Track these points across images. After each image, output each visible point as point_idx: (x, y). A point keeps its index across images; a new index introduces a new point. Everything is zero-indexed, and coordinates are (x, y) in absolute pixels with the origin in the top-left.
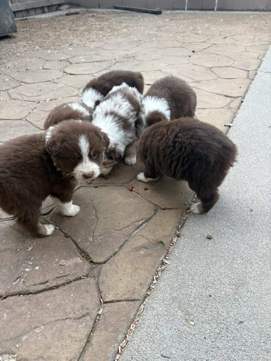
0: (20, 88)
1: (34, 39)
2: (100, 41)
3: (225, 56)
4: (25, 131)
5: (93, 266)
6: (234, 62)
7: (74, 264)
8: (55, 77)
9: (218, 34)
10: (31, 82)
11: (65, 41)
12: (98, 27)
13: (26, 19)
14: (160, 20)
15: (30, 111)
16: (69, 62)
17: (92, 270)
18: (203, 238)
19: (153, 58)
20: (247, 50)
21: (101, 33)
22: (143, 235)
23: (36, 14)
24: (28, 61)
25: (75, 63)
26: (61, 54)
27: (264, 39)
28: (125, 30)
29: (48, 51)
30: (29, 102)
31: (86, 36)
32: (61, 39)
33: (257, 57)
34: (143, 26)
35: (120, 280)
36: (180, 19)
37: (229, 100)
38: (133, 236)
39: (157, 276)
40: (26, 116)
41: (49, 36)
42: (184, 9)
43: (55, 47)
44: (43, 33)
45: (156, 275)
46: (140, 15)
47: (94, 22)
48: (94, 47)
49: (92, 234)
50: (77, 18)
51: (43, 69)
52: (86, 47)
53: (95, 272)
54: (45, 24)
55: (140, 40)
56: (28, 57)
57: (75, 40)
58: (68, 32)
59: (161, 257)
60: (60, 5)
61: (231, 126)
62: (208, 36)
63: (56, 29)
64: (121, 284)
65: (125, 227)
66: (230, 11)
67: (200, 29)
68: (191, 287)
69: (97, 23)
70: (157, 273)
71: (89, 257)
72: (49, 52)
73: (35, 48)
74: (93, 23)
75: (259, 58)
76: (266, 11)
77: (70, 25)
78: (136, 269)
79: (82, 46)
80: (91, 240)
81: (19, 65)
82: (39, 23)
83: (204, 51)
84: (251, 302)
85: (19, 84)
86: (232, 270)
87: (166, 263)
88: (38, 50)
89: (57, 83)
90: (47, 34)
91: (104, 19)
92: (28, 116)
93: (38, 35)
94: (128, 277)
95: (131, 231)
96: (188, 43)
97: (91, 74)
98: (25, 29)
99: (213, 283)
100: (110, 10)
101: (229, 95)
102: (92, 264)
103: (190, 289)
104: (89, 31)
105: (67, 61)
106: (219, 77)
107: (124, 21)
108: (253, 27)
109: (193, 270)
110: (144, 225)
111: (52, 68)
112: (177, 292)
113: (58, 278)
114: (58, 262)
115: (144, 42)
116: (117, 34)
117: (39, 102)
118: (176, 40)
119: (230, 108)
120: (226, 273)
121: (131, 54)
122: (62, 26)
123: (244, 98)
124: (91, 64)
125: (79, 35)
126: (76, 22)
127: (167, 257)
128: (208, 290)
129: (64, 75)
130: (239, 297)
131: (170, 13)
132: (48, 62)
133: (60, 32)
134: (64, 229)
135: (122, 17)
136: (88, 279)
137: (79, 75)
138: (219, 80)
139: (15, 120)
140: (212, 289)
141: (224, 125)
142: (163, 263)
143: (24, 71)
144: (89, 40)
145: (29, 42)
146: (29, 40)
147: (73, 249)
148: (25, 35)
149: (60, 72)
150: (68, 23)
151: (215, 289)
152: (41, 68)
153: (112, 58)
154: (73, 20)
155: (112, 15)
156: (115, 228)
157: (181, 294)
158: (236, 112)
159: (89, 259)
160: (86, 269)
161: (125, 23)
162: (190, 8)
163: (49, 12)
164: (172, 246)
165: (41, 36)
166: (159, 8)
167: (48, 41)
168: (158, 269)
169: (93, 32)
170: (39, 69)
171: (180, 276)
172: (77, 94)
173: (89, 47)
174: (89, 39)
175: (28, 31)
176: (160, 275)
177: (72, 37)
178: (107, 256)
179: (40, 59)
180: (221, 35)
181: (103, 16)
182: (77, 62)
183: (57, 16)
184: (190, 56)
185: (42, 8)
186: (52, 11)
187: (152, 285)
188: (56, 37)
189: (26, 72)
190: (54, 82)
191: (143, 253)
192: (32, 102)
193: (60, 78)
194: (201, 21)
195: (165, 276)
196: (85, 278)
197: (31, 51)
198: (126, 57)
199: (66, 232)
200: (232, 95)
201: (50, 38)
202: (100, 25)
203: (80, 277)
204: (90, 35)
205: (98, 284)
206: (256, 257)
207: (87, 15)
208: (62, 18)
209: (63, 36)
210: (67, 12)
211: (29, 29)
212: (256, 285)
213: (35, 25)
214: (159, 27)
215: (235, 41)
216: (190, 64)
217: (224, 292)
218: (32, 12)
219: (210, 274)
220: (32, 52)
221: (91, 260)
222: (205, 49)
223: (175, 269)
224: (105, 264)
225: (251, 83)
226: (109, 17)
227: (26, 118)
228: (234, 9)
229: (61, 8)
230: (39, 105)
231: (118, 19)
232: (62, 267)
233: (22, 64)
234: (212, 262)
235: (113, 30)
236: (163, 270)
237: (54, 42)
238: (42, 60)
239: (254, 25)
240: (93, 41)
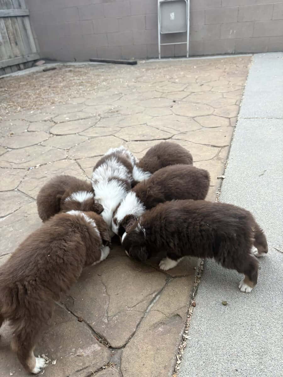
0: (7, 155)
1: (14, 100)
2: (81, 97)
3: (204, 104)
4: (19, 203)
5: (113, 352)
6: (215, 110)
7: (92, 352)
8: (41, 140)
9: (194, 81)
10: (18, 147)
11: (46, 99)
12: (78, 81)
13: (3, 78)
14: (137, 71)
15: (21, 179)
16: (53, 122)
17: (112, 356)
18: (218, 304)
19: (137, 111)
20: (225, 97)
21: (82, 89)
22: (158, 309)
23: (12, 72)
24: (12, 124)
25: (60, 123)
26: (44, 114)
27: (238, 84)
28: (104, 83)
29: (30, 112)
30: (19, 170)
31: (67, 93)
32: (41, 98)
33: (234, 103)
34: (121, 78)
35: (144, 365)
36: (156, 68)
37: (217, 150)
38: (148, 312)
39: (181, 355)
40: (18, 186)
41: (30, 96)
42: (157, 58)
43: (37, 106)
44: (23, 92)
45: (179, 354)
46: (116, 67)
47: (73, 77)
48: (76, 104)
49: (106, 315)
50: (54, 73)
51: (28, 131)
52: (69, 104)
53: (116, 358)
54: (23, 82)
55: (121, 92)
56: (11, 120)
57: (56, 97)
58: (48, 89)
59: (180, 333)
60: (35, 61)
61: (224, 177)
62: (185, 84)
63: (35, 87)
64: (145, 370)
65: (139, 303)
66: (201, 57)
67: (176, 77)
68: (216, 363)
69: (76, 78)
70: (179, 352)
71: (107, 341)
72: (32, 112)
73: (16, 109)
74: (72, 79)
75: (237, 104)
76: (234, 54)
77: (49, 82)
78: (158, 349)
79: (64, 103)
80: (106, 321)
81: (3, 129)
82: (17, 81)
83: (184, 100)
84: (277, 371)
85: (6, 150)
86: (253, 338)
87: (186, 339)
88: (20, 111)
89: (45, 146)
90: (26, 93)
91: (82, 73)
92: (20, 186)
93: (18, 95)
94: (151, 361)
95: (146, 307)
96: (168, 93)
97: (78, 133)
98: (3, 89)
99: (237, 356)
100: (86, 63)
101: (216, 145)
102: (111, 350)
103: (215, 365)
104: (68, 87)
105: (51, 121)
106: (203, 127)
107: (102, 74)
108: (225, 72)
109: (215, 343)
110: (157, 298)
111: (37, 130)
112: (203, 371)
113: (78, 371)
114: (75, 352)
115: (125, 95)
116: (97, 88)
117: (29, 168)
118: (156, 90)
119: (219, 159)
120: (248, 342)
121: (114, 109)
122: (41, 83)
123: (230, 147)
124: (76, 122)
125: (59, 92)
126: (54, 78)
127: (186, 332)
128: (233, 364)
129: (50, 137)
130: (264, 367)
131: (145, 63)
132: (32, 123)
133: (40, 90)
134: (76, 312)
135: (99, 70)
136: (110, 369)
137: (66, 135)
138: (203, 129)
139: (7, 191)
140: (238, 362)
141: (217, 178)
142: (183, 339)
143: (9, 136)
144: (70, 97)
145: (10, 103)
146: (10, 101)
147: (88, 335)
148: (4, 96)
149: (46, 134)
150: (47, 80)
151: (240, 362)
152: (26, 131)
153: (96, 114)
154: (51, 76)
155: (89, 69)
156: (129, 305)
157: (207, 372)
158: (226, 163)
159: (107, 343)
160: (106, 357)
161: (103, 76)
162: (163, 56)
163: (25, 69)
164: (189, 318)
165: (21, 96)
166: (133, 58)
167: (29, 101)
168: (179, 347)
169: (73, 88)
170: (24, 132)
171: (203, 352)
172: (67, 157)
173: (71, 104)
174: (70, 95)
175: (6, 91)
176: (182, 353)
177: (53, 95)
178: (126, 338)
179: (24, 121)
180: (197, 83)
181: (80, 69)
182: (61, 121)
183: (34, 73)
184: (172, 107)
185: (18, 65)
186: (28, 68)
187: (176, 366)
188: (37, 96)
189: (11, 136)
190: (41, 145)
191: (162, 330)
192: (22, 170)
193: (47, 140)
194: (176, 69)
195: (188, 354)
196: (107, 367)
197: (13, 113)
198: (110, 111)
199: (79, 315)
200: (219, 145)
201: (31, 97)
202: (78, 80)
203: (102, 367)
204: (71, 91)
205: (122, 373)
206: (274, 320)
207: (64, 70)
208: (39, 74)
209: (44, 94)
210: (43, 68)
211: (7, 89)
212: (278, 351)
213: (13, 84)
214: (137, 78)
215: (211, 87)
216: (174, 114)
217: (250, 364)
218: (8, 70)
219: (232, 346)
220: (15, 114)
221: (110, 345)
222: (184, 98)
223: (197, 344)
224: (125, 349)
225: (234, 131)
226: (86, 71)
227: (17, 188)
228: (205, 54)
229: (37, 64)
230: (29, 171)
231: (96, 72)
232: (80, 357)
233: (6, 128)
234: (232, 331)
235: (93, 85)
236: (184, 347)
237: (36, 101)
238: (26, 121)
239: (226, 70)
240: (75, 97)
